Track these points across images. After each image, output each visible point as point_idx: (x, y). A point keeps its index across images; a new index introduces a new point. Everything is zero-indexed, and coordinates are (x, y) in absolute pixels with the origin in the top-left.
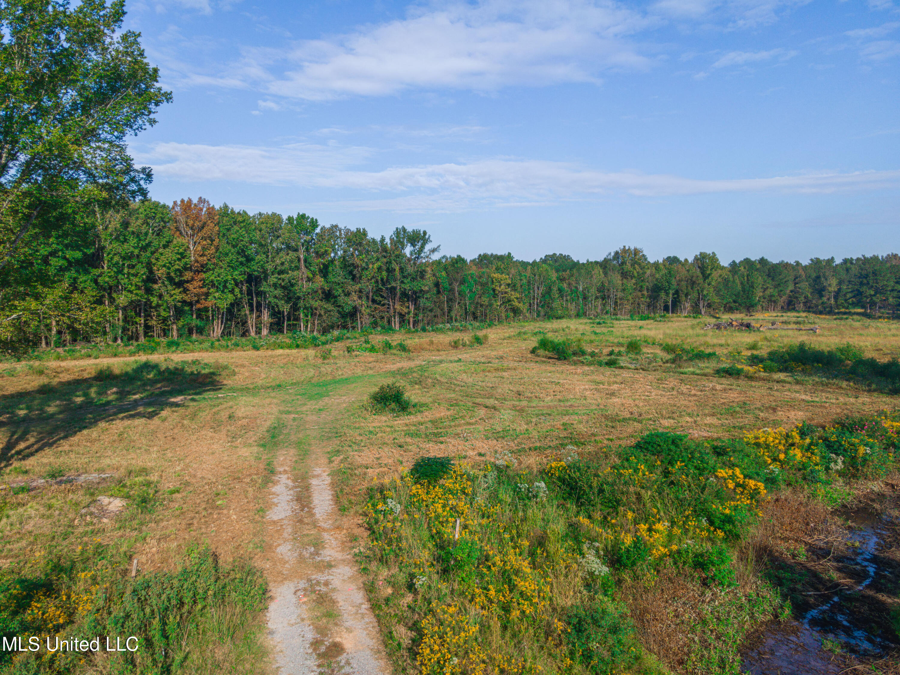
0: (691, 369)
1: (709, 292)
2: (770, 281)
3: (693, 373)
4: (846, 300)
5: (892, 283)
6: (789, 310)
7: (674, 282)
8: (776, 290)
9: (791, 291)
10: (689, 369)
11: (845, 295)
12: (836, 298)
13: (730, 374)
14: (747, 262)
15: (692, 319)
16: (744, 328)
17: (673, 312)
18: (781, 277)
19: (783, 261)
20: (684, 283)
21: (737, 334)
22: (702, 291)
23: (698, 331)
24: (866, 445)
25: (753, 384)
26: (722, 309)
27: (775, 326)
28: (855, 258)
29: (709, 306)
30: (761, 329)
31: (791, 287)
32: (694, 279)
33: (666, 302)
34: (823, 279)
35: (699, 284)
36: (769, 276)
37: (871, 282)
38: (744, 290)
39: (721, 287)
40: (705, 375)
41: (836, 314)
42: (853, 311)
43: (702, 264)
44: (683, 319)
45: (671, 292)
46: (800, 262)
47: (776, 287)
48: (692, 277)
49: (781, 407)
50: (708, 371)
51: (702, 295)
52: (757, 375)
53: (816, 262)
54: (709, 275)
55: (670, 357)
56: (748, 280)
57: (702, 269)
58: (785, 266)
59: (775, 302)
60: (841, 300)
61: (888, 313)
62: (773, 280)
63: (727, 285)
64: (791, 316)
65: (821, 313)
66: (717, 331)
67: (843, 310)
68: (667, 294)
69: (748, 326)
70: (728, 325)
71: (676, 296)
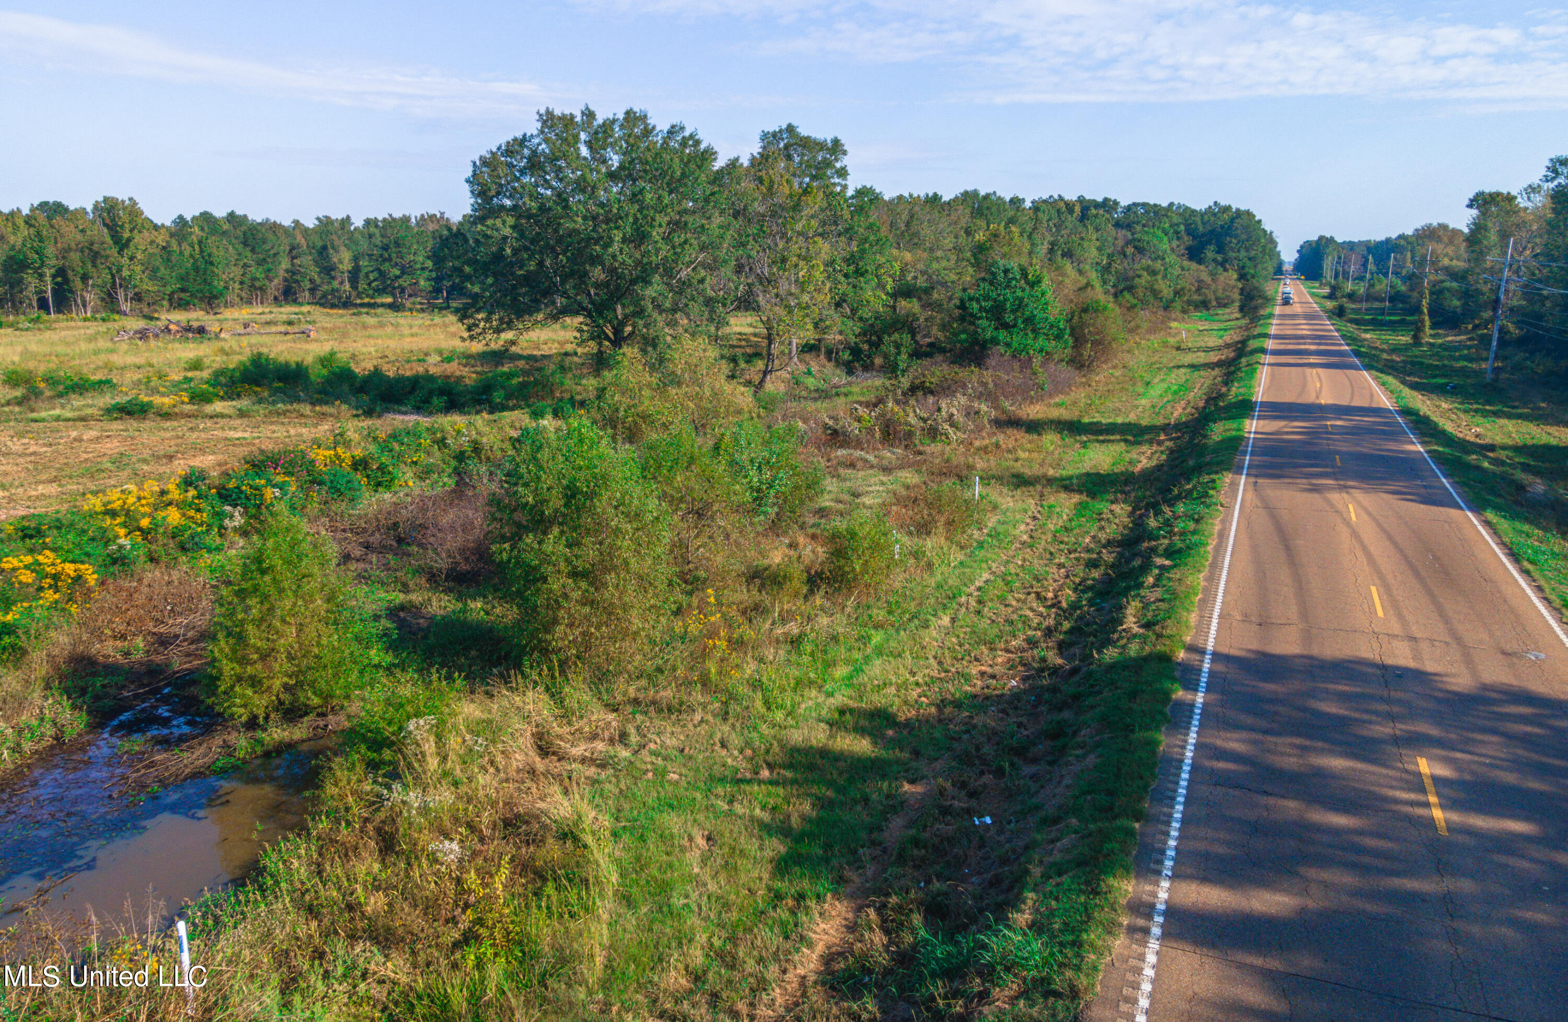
0: (57, 412)
1: (134, 272)
2: (249, 254)
3: (58, 419)
4: (369, 284)
5: (421, 258)
6: (287, 302)
7: (50, 251)
8: (261, 269)
9: (287, 271)
10: (52, 412)
11: (367, 275)
12: (354, 280)
13: (129, 413)
14: (206, 218)
15: (101, 323)
16: (191, 335)
17: (59, 311)
18: (266, 247)
19: (267, 220)
20: (75, 256)
21: (177, 345)
22: (119, 270)
23: (103, 344)
24: (274, 486)
25: (168, 424)
26: (165, 303)
27: (249, 330)
28: (380, 218)
29: (138, 298)
30: (223, 335)
31: (285, 264)
32: (96, 247)
33: (39, 292)
34: (331, 251)
35: (107, 257)
36: (245, 244)
37: (394, 255)
38: (197, 270)
39: (158, 262)
40: (83, 419)
41: (356, 305)
42: (379, 300)
43: (113, 220)
44: (80, 324)
45: (48, 272)
46: (302, 221)
47: (260, 263)
48: (92, 244)
49: (183, 454)
50: (89, 411)
51: (120, 278)
52: (176, 410)
53: (325, 223)
54: (129, 240)
55: (19, 393)
56: (202, 251)
57: (113, 228)
58: (274, 227)
59: (261, 289)
60: (362, 285)
61: (421, 303)
62: (253, 251)
63: (169, 260)
64: (287, 311)
65: (333, 306)
66: (140, 343)
67: (366, 300)
68: (41, 276)
69: (201, 331)
70: (163, 331)
71: (59, 279)
